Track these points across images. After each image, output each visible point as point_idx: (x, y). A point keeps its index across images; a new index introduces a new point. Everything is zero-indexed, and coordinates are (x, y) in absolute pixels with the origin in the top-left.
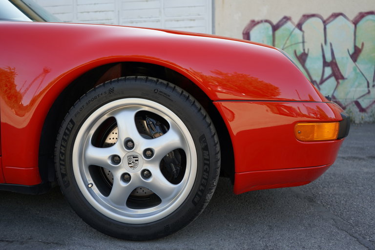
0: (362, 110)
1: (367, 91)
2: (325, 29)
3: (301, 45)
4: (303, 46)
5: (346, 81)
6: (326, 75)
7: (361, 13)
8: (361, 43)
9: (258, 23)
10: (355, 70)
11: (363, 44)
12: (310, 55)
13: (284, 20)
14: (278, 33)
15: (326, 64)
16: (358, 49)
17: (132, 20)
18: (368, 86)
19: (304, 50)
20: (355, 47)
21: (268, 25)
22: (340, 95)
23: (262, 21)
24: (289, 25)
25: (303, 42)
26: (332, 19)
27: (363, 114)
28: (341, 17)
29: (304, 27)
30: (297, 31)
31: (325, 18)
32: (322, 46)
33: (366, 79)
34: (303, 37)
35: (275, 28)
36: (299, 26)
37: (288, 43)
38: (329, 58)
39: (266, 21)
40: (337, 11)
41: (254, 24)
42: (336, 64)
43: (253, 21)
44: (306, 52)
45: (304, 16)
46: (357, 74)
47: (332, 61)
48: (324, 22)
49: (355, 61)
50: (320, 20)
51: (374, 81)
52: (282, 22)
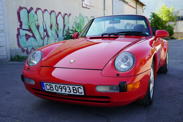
2: (43, 15)
3: (37, 21)
5: (50, 37)
6: (45, 35)
7: (51, 11)
10: (51, 33)
12: (40, 26)
14: (30, 14)
15: (44, 30)
18: (55, 40)
19: (38, 24)
20: (51, 24)
21: (26, 10)
24: (33, 12)
25: (38, 20)
26: (44, 11)
28: (46, 11)
30: (35, 14)
32: (43, 23)
33: (54, 37)
35: (29, 12)
36: (36, 12)
37: (33, 20)
39: (25, 8)
40: (46, 9)
41: (21, 8)
42: (47, 31)
43: (20, 7)
44: (39, 25)
45: (37, 8)
46: (52, 35)
47: (46, 29)
48: (43, 12)
49: (51, 30)
50: (41, 11)
51: (56, 38)
52: (30, 10)
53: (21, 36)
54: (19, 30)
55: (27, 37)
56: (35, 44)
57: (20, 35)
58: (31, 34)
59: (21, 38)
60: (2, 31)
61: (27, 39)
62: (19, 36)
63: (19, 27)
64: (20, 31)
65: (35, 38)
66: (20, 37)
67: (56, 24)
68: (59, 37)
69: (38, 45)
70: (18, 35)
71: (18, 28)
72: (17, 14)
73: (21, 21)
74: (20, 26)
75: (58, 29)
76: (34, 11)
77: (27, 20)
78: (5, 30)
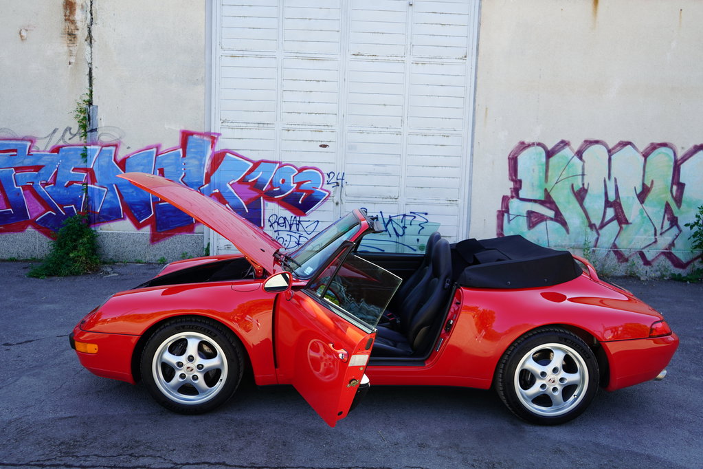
0: (647, 263)
1: (654, 241)
2: (610, 160)
3: (580, 177)
4: (583, 179)
5: (630, 225)
6: (608, 218)
7: (652, 144)
8: (650, 181)
9: (529, 146)
10: (641, 213)
11: (652, 182)
12: (589, 192)
13: (562, 145)
14: (553, 160)
15: (608, 204)
16: (647, 187)
17: (362, 129)
18: (655, 235)
19: (583, 184)
20: (644, 184)
21: (540, 149)
22: (623, 245)
23: (533, 144)
24: (567, 152)
25: (583, 175)
26: (618, 148)
27: (648, 268)
28: (629, 147)
29: (585, 156)
30: (576, 159)
31: (611, 147)
32: (605, 181)
33: (654, 226)
34: (583, 169)
35: (550, 154)
36: (579, 154)
37: (565, 175)
38: (612, 197)
39: (539, 144)
40: (625, 139)
41: (523, 146)
42: (620, 205)
43: (523, 143)
44: (586, 187)
45: (586, 141)
46: (643, 218)
47: (615, 201)
48: (609, 151)
49: (642, 202)
50: (604, 148)
51: (662, 228)
52: (559, 147)
53: (511, 217)
54: (509, 199)
55: (534, 220)
56: (559, 241)
57: (510, 212)
58: (551, 214)
59: (509, 221)
60: (452, 202)
61: (531, 225)
62: (506, 215)
63: (509, 194)
64: (510, 204)
65: (564, 223)
66: (509, 217)
67: (672, 184)
68: (678, 227)
69: (573, 244)
70: (504, 212)
71: (505, 195)
72: (507, 161)
73: (519, 178)
74: (512, 192)
75: (678, 200)
76: (572, 149)
77: (543, 175)
78: (460, 202)
